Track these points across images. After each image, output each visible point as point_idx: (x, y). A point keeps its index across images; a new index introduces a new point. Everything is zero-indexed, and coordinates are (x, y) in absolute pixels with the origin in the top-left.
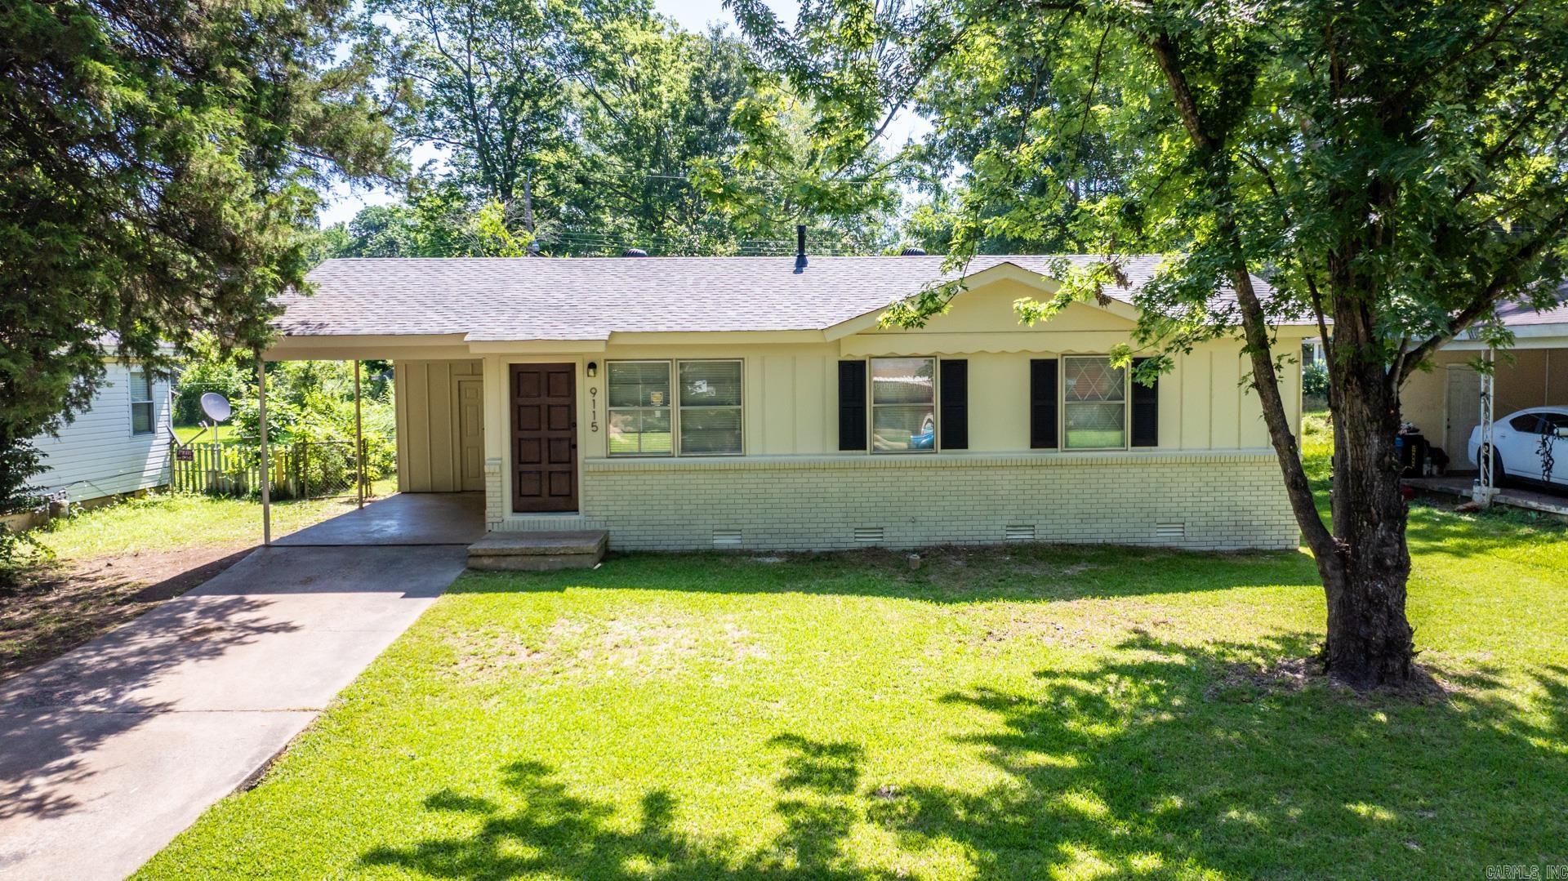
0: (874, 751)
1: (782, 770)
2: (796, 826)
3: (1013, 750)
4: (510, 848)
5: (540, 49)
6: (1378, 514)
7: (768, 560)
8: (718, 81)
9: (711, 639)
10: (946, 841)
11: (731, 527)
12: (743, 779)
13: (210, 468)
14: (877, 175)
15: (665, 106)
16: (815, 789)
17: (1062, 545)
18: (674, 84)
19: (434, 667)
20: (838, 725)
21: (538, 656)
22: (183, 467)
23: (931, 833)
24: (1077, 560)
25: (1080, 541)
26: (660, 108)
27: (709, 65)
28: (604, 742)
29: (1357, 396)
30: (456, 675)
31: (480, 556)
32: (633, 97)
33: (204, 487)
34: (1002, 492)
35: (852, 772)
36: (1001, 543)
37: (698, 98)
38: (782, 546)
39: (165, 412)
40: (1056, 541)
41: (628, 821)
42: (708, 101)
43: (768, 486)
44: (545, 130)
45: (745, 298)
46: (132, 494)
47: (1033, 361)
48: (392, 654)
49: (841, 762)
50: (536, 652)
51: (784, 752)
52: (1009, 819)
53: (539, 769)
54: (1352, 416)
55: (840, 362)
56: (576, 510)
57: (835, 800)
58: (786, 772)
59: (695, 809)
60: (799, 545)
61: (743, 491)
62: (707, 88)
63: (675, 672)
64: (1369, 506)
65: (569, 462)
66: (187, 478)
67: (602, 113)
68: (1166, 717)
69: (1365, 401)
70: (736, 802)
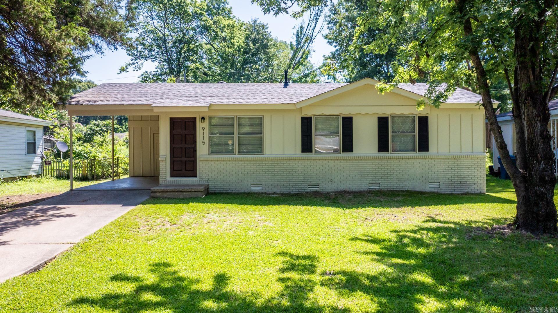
0: (322, 258)
1: (280, 265)
2: (287, 287)
3: (386, 258)
4: (148, 297)
5: (191, 27)
6: (541, 157)
7: (273, 195)
8: (255, 38)
9: (249, 219)
10: (360, 293)
11: (258, 183)
12: (262, 268)
13: (58, 168)
14: (312, 74)
15: (236, 47)
16: (296, 272)
17: (391, 191)
18: (239, 40)
19: (129, 229)
20: (305, 249)
21: (175, 226)
22: (47, 168)
23: (353, 290)
24: (398, 196)
25: (398, 189)
26: (234, 48)
27: (252, 33)
28: (199, 255)
29: (531, 106)
30: (138, 232)
31: (156, 192)
32: (224, 44)
33: (55, 175)
34: (367, 170)
35: (313, 266)
36: (367, 190)
37: (248, 45)
38: (279, 191)
39: (40, 147)
40: (389, 189)
41: (207, 285)
42: (251, 45)
43: (273, 167)
44: (192, 55)
45: (264, 95)
46: (26, 177)
47: (379, 118)
48: (113, 224)
49: (308, 262)
50: (174, 224)
51: (281, 259)
52: (389, 285)
53: (167, 265)
54: (528, 115)
55: (302, 117)
56: (195, 176)
57: (306, 277)
58: (282, 266)
59: (238, 280)
60: (285, 191)
61: (263, 169)
62: (251, 41)
63: (233, 230)
64: (537, 154)
65: (194, 157)
66: (49, 172)
67: (213, 51)
68: (451, 245)
69: (534, 107)
70: (258, 277)
